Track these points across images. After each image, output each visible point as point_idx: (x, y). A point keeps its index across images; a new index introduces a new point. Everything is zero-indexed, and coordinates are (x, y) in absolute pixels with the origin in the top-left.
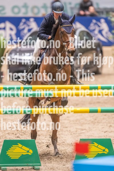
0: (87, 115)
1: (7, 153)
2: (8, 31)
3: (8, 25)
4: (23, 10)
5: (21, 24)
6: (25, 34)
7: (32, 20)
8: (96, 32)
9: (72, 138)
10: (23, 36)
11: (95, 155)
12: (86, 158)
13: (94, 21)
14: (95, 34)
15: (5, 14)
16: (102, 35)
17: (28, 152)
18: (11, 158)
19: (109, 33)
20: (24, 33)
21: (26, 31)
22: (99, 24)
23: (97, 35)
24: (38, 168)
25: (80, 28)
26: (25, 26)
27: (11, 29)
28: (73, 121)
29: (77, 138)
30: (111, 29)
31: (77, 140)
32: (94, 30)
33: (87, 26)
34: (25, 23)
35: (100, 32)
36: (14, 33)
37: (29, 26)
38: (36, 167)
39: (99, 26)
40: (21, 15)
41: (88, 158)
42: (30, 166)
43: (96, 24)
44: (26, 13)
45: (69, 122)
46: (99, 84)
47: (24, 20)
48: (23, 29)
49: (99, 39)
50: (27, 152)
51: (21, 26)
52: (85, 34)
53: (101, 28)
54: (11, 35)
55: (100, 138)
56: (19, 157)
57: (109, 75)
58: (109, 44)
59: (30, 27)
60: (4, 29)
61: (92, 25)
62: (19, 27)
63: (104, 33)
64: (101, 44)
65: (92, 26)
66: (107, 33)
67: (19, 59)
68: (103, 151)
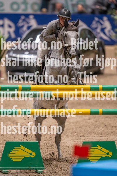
0: (88, 117)
1: (9, 155)
2: (7, 29)
3: (7, 22)
4: (23, 7)
5: (20, 21)
6: (25, 32)
7: (31, 17)
8: (99, 30)
9: (72, 140)
10: (22, 34)
11: (99, 159)
12: (88, 161)
13: (96, 19)
14: (97, 32)
15: (3, 10)
16: (104, 33)
17: (31, 154)
18: (13, 160)
19: (112, 31)
20: (23, 31)
21: (25, 28)
22: (101, 22)
23: (99, 33)
24: (41, 171)
25: (81, 26)
26: (24, 23)
27: (10, 26)
28: (73, 123)
29: (77, 141)
30: (114, 27)
31: (77, 142)
32: (96, 28)
33: (89, 24)
34: (24, 20)
35: (103, 30)
36: (12, 30)
37: (28, 23)
38: (39, 170)
39: (102, 24)
40: (20, 12)
41: (91, 161)
42: (33, 169)
43: (98, 22)
44: (26, 9)
45: (69, 124)
46: (101, 85)
47: (23, 17)
48: (22, 26)
49: (101, 38)
50: (29, 154)
51: (20, 23)
52: (87, 32)
53: (104, 27)
54: (9, 33)
55: (101, 141)
56: (22, 159)
57: (111, 75)
58: (112, 43)
59: (30, 25)
60: (2, 26)
61: (94, 22)
62: (18, 24)
63: (106, 31)
64: (103, 42)
65: (94, 25)
66: (109, 31)
67: (20, 58)
68: (106, 154)
